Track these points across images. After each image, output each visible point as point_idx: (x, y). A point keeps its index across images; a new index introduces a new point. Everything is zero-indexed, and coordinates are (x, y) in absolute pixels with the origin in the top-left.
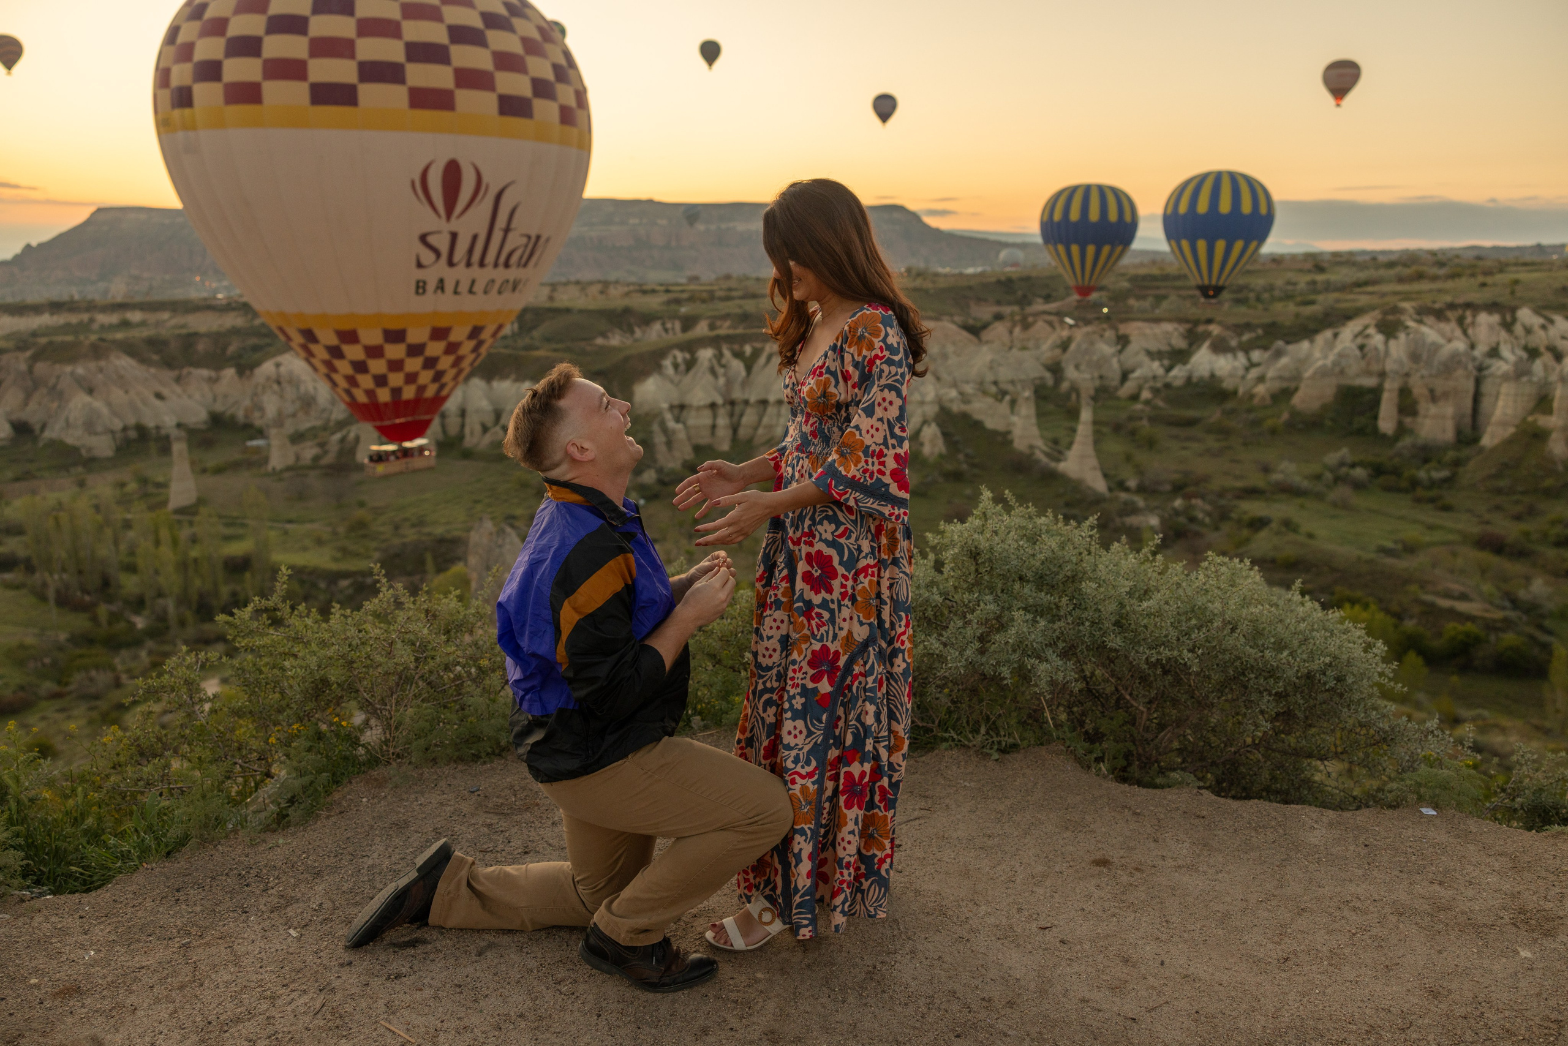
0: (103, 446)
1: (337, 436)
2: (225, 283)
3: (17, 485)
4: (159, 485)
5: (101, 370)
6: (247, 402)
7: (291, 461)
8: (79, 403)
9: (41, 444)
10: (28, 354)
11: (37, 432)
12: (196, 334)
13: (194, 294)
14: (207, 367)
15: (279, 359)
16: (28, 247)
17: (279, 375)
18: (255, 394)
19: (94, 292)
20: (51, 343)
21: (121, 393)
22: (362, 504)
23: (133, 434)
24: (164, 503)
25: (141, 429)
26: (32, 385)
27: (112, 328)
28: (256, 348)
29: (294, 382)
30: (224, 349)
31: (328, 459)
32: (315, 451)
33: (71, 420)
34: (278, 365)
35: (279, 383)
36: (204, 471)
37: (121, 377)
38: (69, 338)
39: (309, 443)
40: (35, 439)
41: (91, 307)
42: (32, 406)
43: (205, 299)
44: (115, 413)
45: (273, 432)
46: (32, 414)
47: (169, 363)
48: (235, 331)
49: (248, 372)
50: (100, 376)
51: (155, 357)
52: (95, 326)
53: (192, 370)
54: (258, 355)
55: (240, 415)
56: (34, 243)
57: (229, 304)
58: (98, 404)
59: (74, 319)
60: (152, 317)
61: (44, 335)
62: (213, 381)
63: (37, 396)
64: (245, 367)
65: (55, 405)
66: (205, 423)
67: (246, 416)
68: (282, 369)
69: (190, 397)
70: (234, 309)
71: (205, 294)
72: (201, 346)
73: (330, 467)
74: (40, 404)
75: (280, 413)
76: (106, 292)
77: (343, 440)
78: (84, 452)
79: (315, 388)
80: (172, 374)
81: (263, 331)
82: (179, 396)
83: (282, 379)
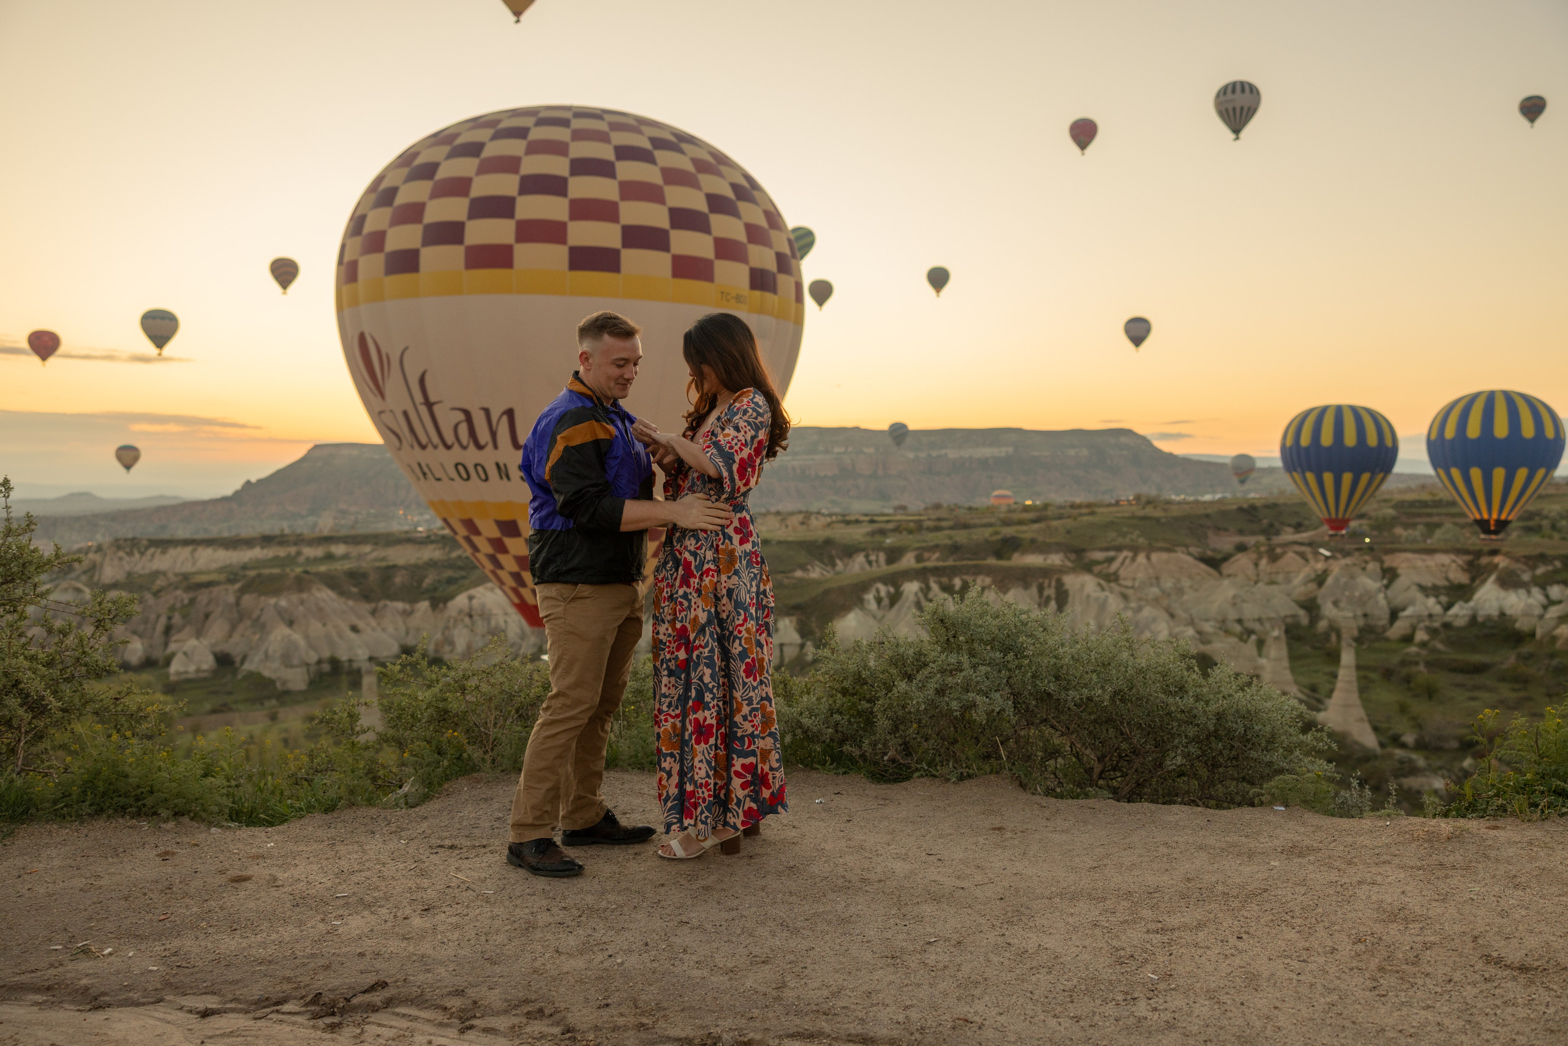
0: (297, 679)
2: (427, 517)
3: (213, 717)
5: (302, 602)
6: (439, 636)
8: (280, 633)
9: (240, 677)
10: (237, 586)
11: (237, 665)
12: (394, 567)
13: (397, 527)
14: (403, 600)
15: (472, 592)
16: (248, 483)
17: (471, 609)
18: (447, 628)
19: (302, 527)
20: (259, 575)
21: (319, 625)
23: (326, 667)
25: (334, 662)
26: (238, 617)
27: (317, 560)
28: (450, 581)
29: (486, 615)
30: (420, 581)
33: (270, 652)
34: (471, 598)
35: (471, 616)
37: (321, 609)
38: (276, 571)
40: (235, 671)
41: (299, 540)
42: (236, 637)
43: (407, 532)
44: (312, 646)
46: (235, 646)
47: (366, 597)
48: (432, 564)
49: (441, 605)
50: (301, 608)
51: (354, 590)
52: (301, 559)
53: (388, 603)
54: (452, 588)
55: (431, 648)
56: (253, 480)
57: (429, 537)
58: (297, 637)
59: (282, 552)
60: (354, 550)
61: (253, 568)
62: (407, 614)
63: (241, 628)
64: (438, 601)
65: (257, 637)
66: (395, 654)
67: (436, 651)
68: (475, 602)
69: (384, 630)
70: (432, 542)
71: (406, 528)
72: (398, 580)
74: (243, 636)
75: (469, 647)
76: (315, 525)
78: (278, 685)
79: (506, 622)
80: (368, 607)
81: (460, 563)
82: (374, 629)
83: (473, 613)
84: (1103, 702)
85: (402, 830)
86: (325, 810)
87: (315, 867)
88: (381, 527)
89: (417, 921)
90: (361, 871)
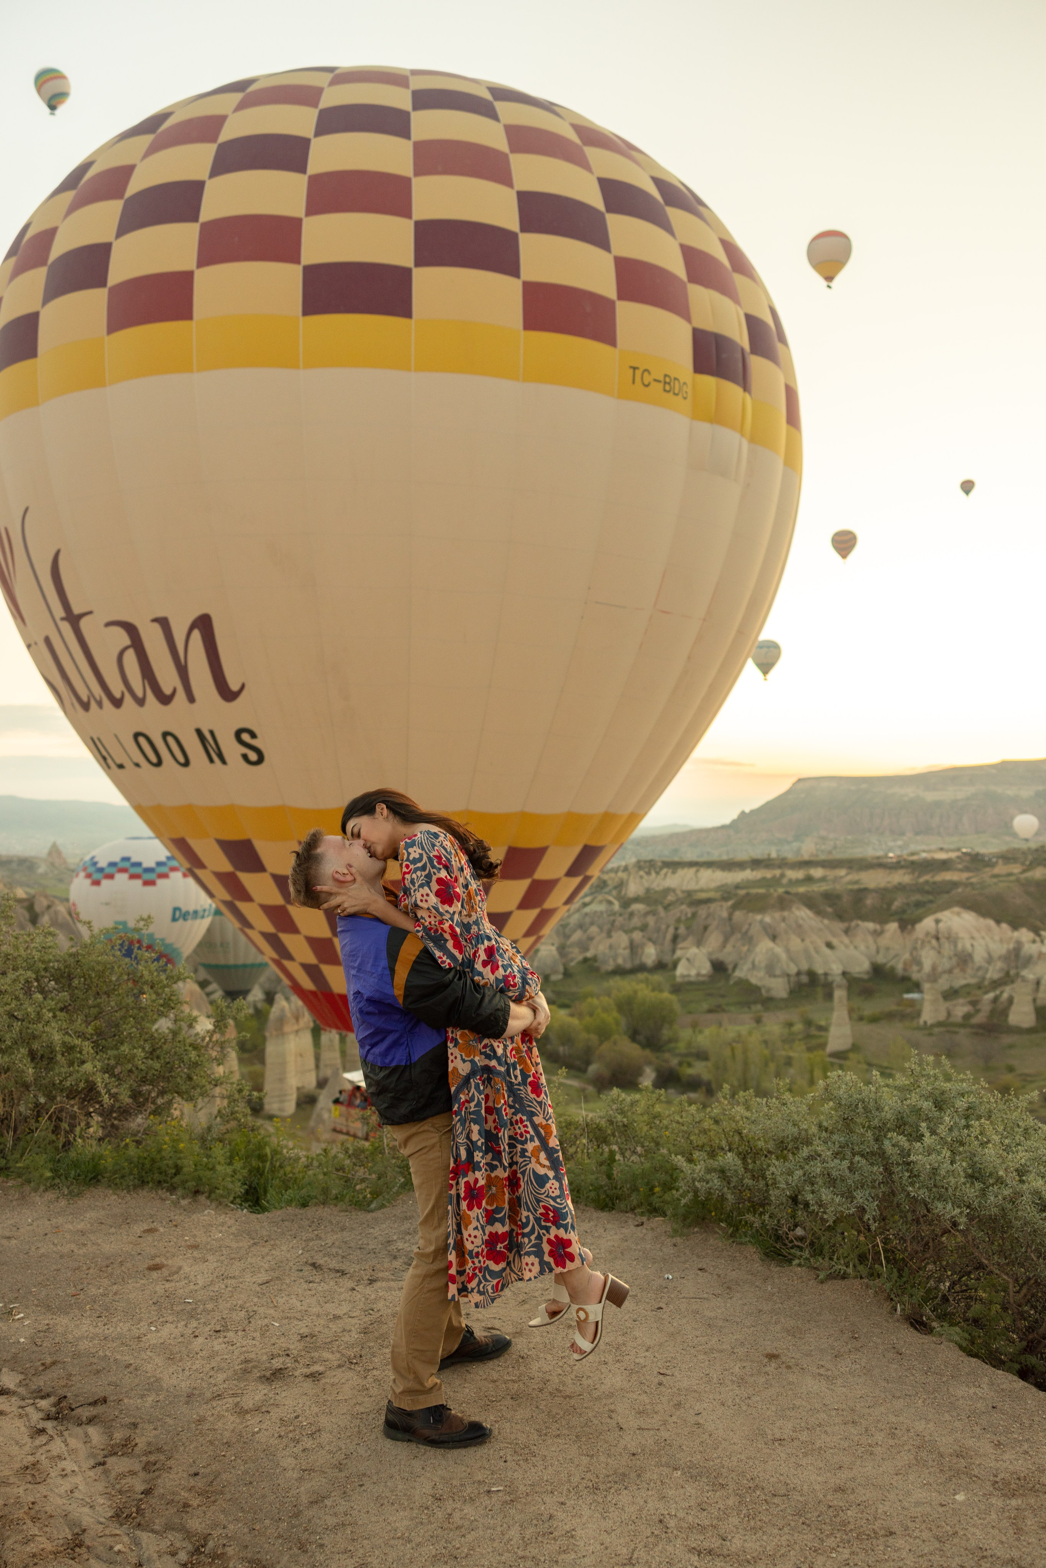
0: (779, 988)
1: (991, 995)
2: (900, 843)
3: (710, 1016)
4: (821, 1028)
5: (784, 919)
6: (907, 956)
7: (942, 1017)
8: (765, 946)
9: (731, 982)
10: (730, 903)
11: (730, 971)
12: (865, 890)
13: (871, 852)
14: (873, 921)
15: (939, 915)
16: (743, 813)
17: (938, 931)
18: (915, 948)
19: (789, 853)
20: (748, 894)
21: (798, 941)
22: (1011, 1069)
23: (805, 979)
24: (823, 1046)
25: (811, 974)
26: (731, 930)
27: (798, 882)
28: (918, 904)
29: (952, 939)
30: (890, 904)
31: (978, 1019)
32: (967, 1009)
33: (757, 963)
34: (937, 921)
35: (937, 939)
36: (861, 1019)
37: (800, 926)
38: (762, 891)
39: (961, 1001)
40: (728, 977)
41: (783, 864)
42: (729, 948)
43: (878, 858)
44: (792, 959)
45: (926, 986)
46: (728, 955)
47: (840, 916)
48: (901, 888)
49: (909, 927)
50: (783, 925)
51: (829, 910)
52: (785, 881)
53: (860, 922)
54: (920, 911)
55: (900, 967)
56: (747, 811)
57: (898, 862)
58: (779, 950)
59: (768, 874)
60: (831, 874)
61: (742, 888)
62: (877, 934)
63: (732, 940)
64: (907, 923)
65: (745, 948)
66: (868, 973)
67: (905, 970)
68: (941, 925)
69: (856, 947)
70: (902, 867)
71: (880, 853)
72: (869, 902)
73: (980, 1026)
74: (734, 946)
75: (934, 968)
76: (798, 851)
77: (995, 1000)
78: (763, 991)
79: (972, 945)
80: (843, 925)
81: (927, 888)
82: (847, 947)
83: (940, 936)
88: (857, 852)
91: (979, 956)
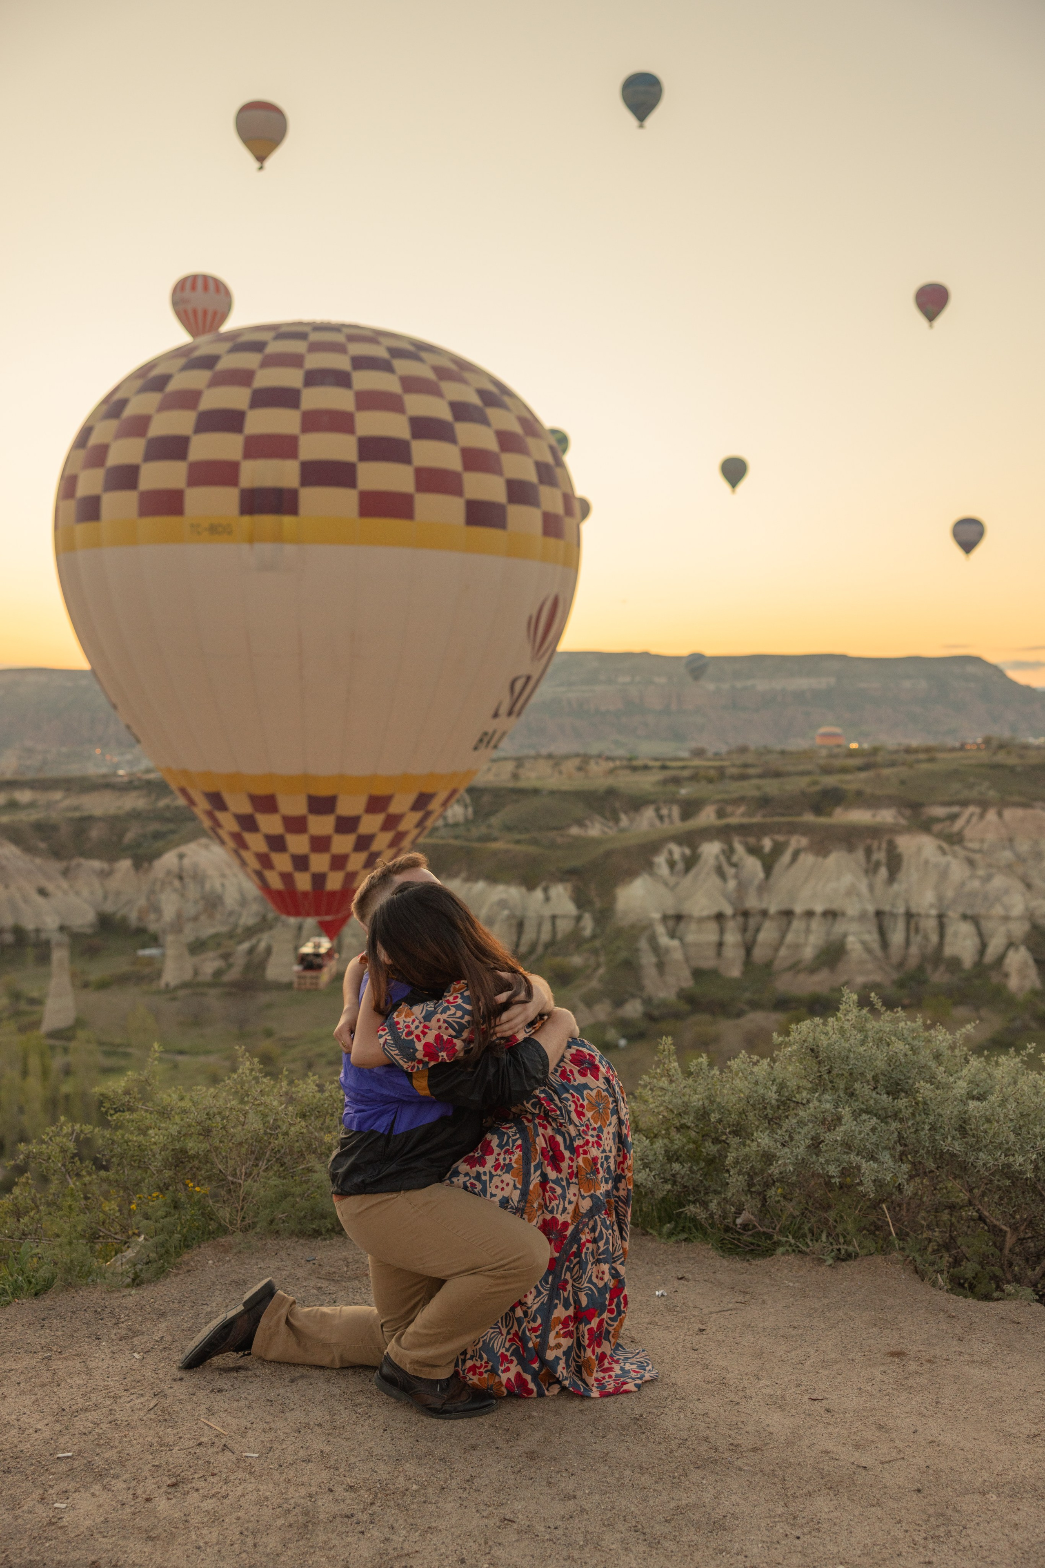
1: (246, 946)
2: (129, 757)
4: (33, 1001)
6: (142, 902)
7: (188, 976)
12: (90, 819)
13: (93, 769)
14: (100, 858)
15: (183, 849)
17: (181, 869)
18: (152, 892)
21: (1, 887)
22: (269, 1034)
23: (8, 937)
24: (37, 1024)
25: (18, 931)
28: (157, 836)
29: (199, 877)
30: (121, 836)
31: (233, 975)
32: (218, 964)
34: (181, 856)
35: (181, 878)
36: (86, 985)
39: (211, 954)
43: (104, 776)
45: (170, 938)
47: (57, 853)
48: (135, 815)
49: (146, 865)
51: (42, 845)
53: (82, 861)
54: (160, 844)
55: (133, 917)
57: (130, 782)
60: (42, 797)
62: (105, 875)
64: (143, 860)
66: (92, 926)
67: (140, 919)
68: (186, 861)
69: (77, 893)
70: (135, 788)
71: (103, 770)
72: (95, 833)
73: (234, 984)
75: (179, 915)
77: (251, 951)
79: (223, 885)
80: (59, 865)
81: (168, 815)
82: (65, 893)
83: (185, 874)
84: (1024, 1173)
85: (136, 1334)
86: (36, 1294)
87: (28, 1400)
88: (74, 769)
89: (162, 1505)
90: (86, 1410)
91: (231, 898)
